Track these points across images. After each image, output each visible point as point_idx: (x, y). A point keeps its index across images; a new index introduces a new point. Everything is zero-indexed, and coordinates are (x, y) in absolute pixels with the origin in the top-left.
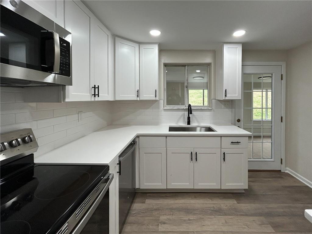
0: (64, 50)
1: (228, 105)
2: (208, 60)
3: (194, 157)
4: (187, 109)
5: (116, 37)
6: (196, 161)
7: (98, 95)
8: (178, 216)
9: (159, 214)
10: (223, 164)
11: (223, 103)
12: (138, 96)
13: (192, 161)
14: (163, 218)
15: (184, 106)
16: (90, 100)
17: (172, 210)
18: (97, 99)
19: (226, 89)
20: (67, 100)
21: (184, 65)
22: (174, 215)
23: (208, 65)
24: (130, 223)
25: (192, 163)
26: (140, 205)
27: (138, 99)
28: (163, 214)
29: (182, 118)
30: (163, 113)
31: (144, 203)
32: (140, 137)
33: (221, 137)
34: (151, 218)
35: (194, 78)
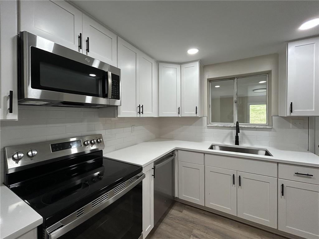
0: (115, 82)
1: (300, 123)
2: (266, 67)
3: (237, 180)
4: (234, 127)
5: (159, 63)
6: (240, 186)
7: (142, 112)
8: (212, 237)
9: (194, 227)
10: (282, 200)
11: (291, 121)
12: (179, 113)
13: (234, 184)
14: (196, 232)
15: (233, 123)
16: (136, 117)
17: (207, 228)
18: (142, 115)
19: (292, 103)
20: (119, 116)
21: (232, 78)
22: (209, 235)
23: (268, 74)
24: (167, 224)
25: (235, 187)
26: (178, 212)
27: (180, 116)
28: (198, 229)
29: (229, 137)
30: (207, 130)
31: (181, 212)
32: (179, 151)
33: (278, 163)
34: (185, 227)
35: (253, 90)
